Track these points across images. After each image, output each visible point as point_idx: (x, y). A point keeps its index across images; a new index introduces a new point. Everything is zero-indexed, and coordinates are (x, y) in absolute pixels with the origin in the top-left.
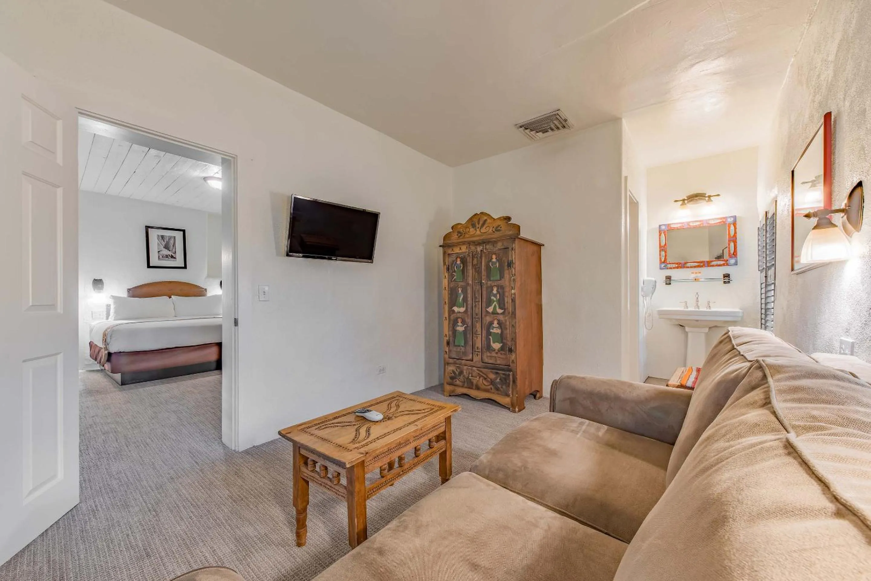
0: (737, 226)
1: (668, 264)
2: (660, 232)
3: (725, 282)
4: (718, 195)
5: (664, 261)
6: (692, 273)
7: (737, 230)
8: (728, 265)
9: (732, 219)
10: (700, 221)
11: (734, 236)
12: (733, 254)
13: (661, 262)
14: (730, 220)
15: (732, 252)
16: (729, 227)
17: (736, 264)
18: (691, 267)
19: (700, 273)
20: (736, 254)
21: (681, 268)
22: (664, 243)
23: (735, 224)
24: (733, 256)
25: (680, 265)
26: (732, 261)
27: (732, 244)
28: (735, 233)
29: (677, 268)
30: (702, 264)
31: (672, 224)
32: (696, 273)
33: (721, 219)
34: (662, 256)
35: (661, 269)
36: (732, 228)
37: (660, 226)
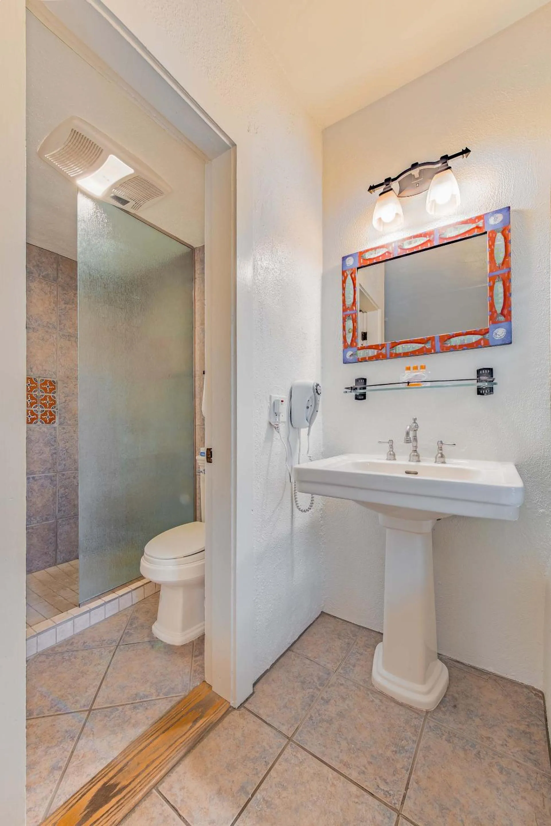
0: (512, 237)
1: (359, 349)
2: (343, 272)
3: (480, 392)
4: (466, 151)
5: (351, 343)
6: (408, 369)
7: (512, 248)
8: (487, 344)
9: (500, 217)
10: (424, 235)
11: (503, 264)
12: (502, 313)
13: (346, 346)
14: (494, 221)
15: (499, 307)
16: (492, 240)
17: (508, 341)
18: (406, 355)
19: (423, 367)
20: (510, 312)
21: (385, 357)
22: (352, 301)
23: (505, 232)
24: (502, 318)
25: (383, 351)
26: (500, 333)
27: (499, 287)
28: (507, 254)
29: (377, 358)
30: (428, 346)
31: (367, 251)
32: (416, 368)
33: (471, 221)
34: (347, 331)
35: (345, 362)
36: (500, 240)
37: (344, 259)
